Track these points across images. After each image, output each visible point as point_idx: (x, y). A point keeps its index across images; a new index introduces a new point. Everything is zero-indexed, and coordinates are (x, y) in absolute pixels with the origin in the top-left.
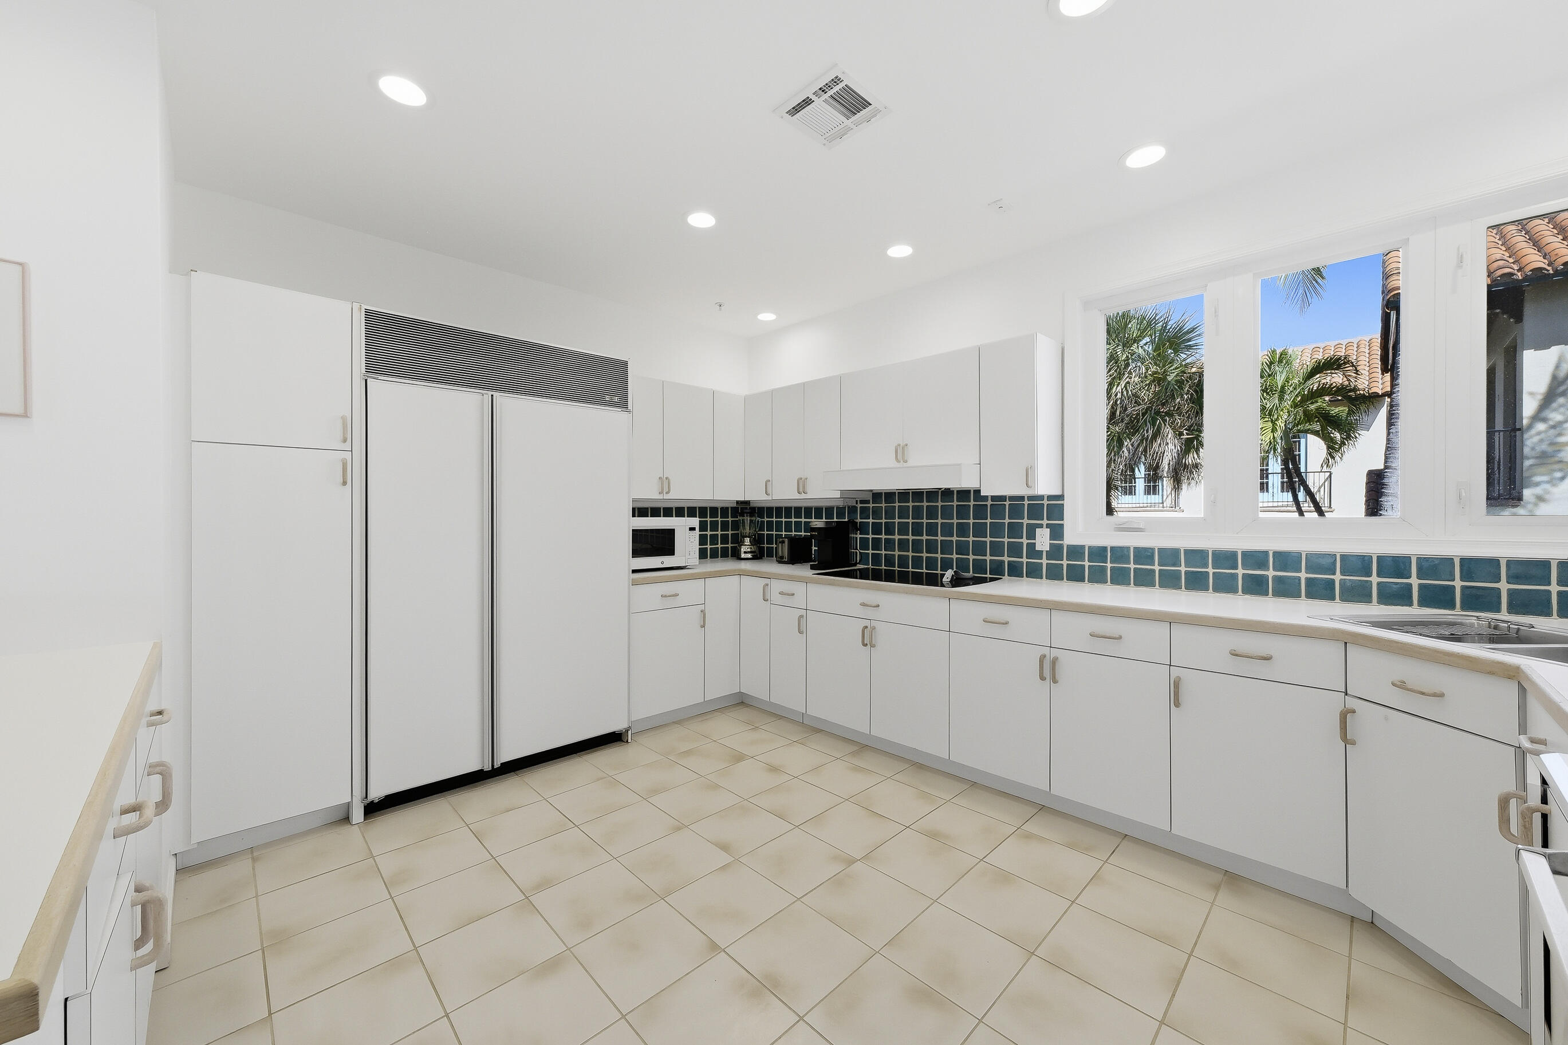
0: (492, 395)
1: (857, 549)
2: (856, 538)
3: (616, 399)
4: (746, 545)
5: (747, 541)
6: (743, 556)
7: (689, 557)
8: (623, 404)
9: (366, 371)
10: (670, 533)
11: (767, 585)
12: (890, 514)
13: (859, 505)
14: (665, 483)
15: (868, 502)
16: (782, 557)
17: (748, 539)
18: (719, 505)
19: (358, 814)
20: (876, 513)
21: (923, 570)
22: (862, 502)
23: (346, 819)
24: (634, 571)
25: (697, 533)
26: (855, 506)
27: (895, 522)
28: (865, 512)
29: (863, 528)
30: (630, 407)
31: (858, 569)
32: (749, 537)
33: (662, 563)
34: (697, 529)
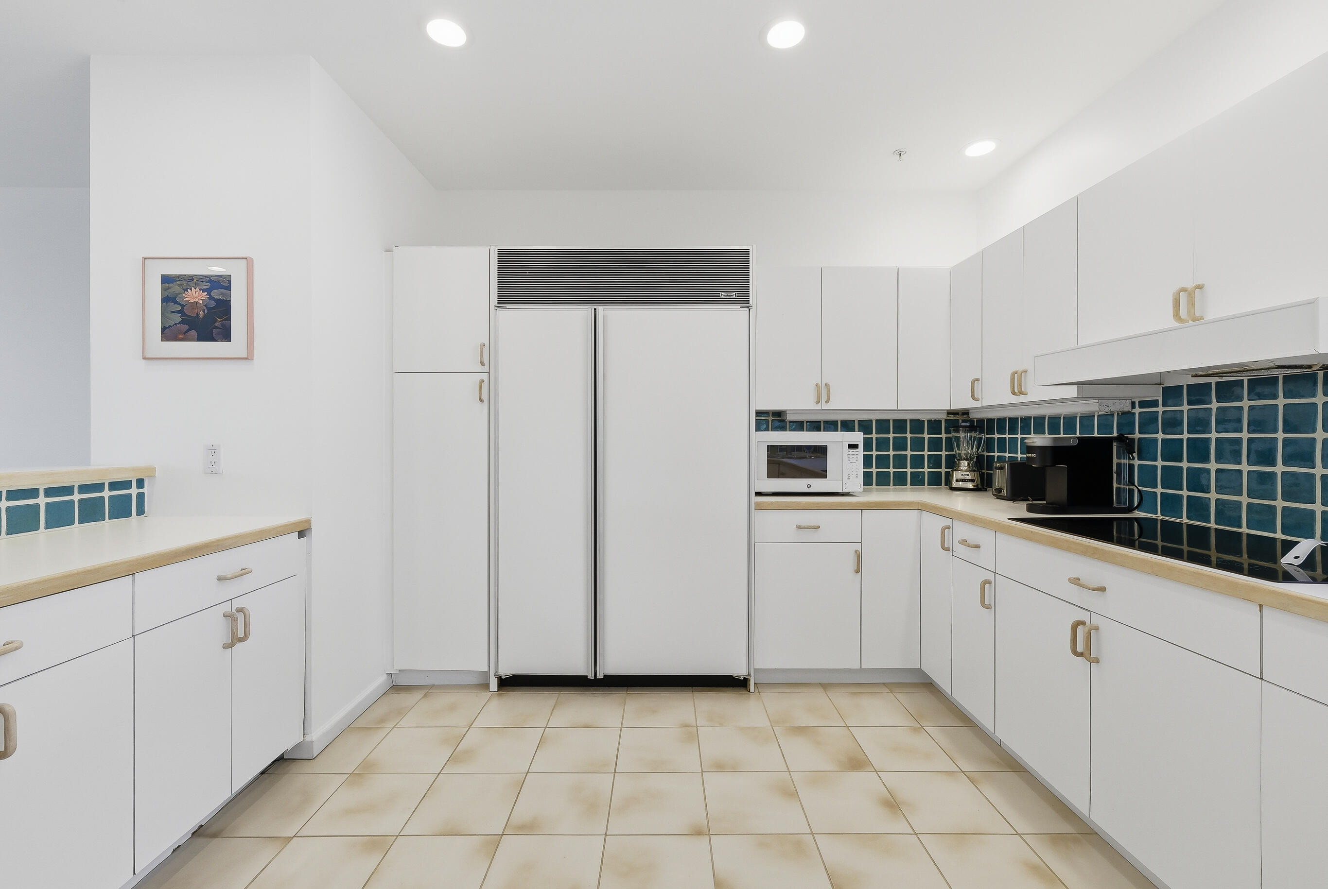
0: (595, 309)
1: (1133, 484)
2: (1131, 467)
3: (734, 295)
4: (963, 471)
5: (964, 464)
6: (954, 484)
7: (848, 481)
8: (743, 299)
9: (498, 303)
10: (821, 451)
11: (949, 528)
12: (1199, 424)
13: (1137, 410)
14: (823, 391)
15: (1154, 403)
16: (999, 490)
17: (966, 462)
18: (908, 417)
19: (494, 684)
20: (1172, 423)
21: (1275, 532)
22: (1143, 404)
23: (486, 686)
24: (758, 494)
25: (860, 452)
26: (1128, 413)
27: (1209, 439)
28: (1148, 423)
29: (1145, 450)
30: (752, 301)
31: (1137, 519)
32: (967, 460)
33: (809, 486)
34: (861, 446)
